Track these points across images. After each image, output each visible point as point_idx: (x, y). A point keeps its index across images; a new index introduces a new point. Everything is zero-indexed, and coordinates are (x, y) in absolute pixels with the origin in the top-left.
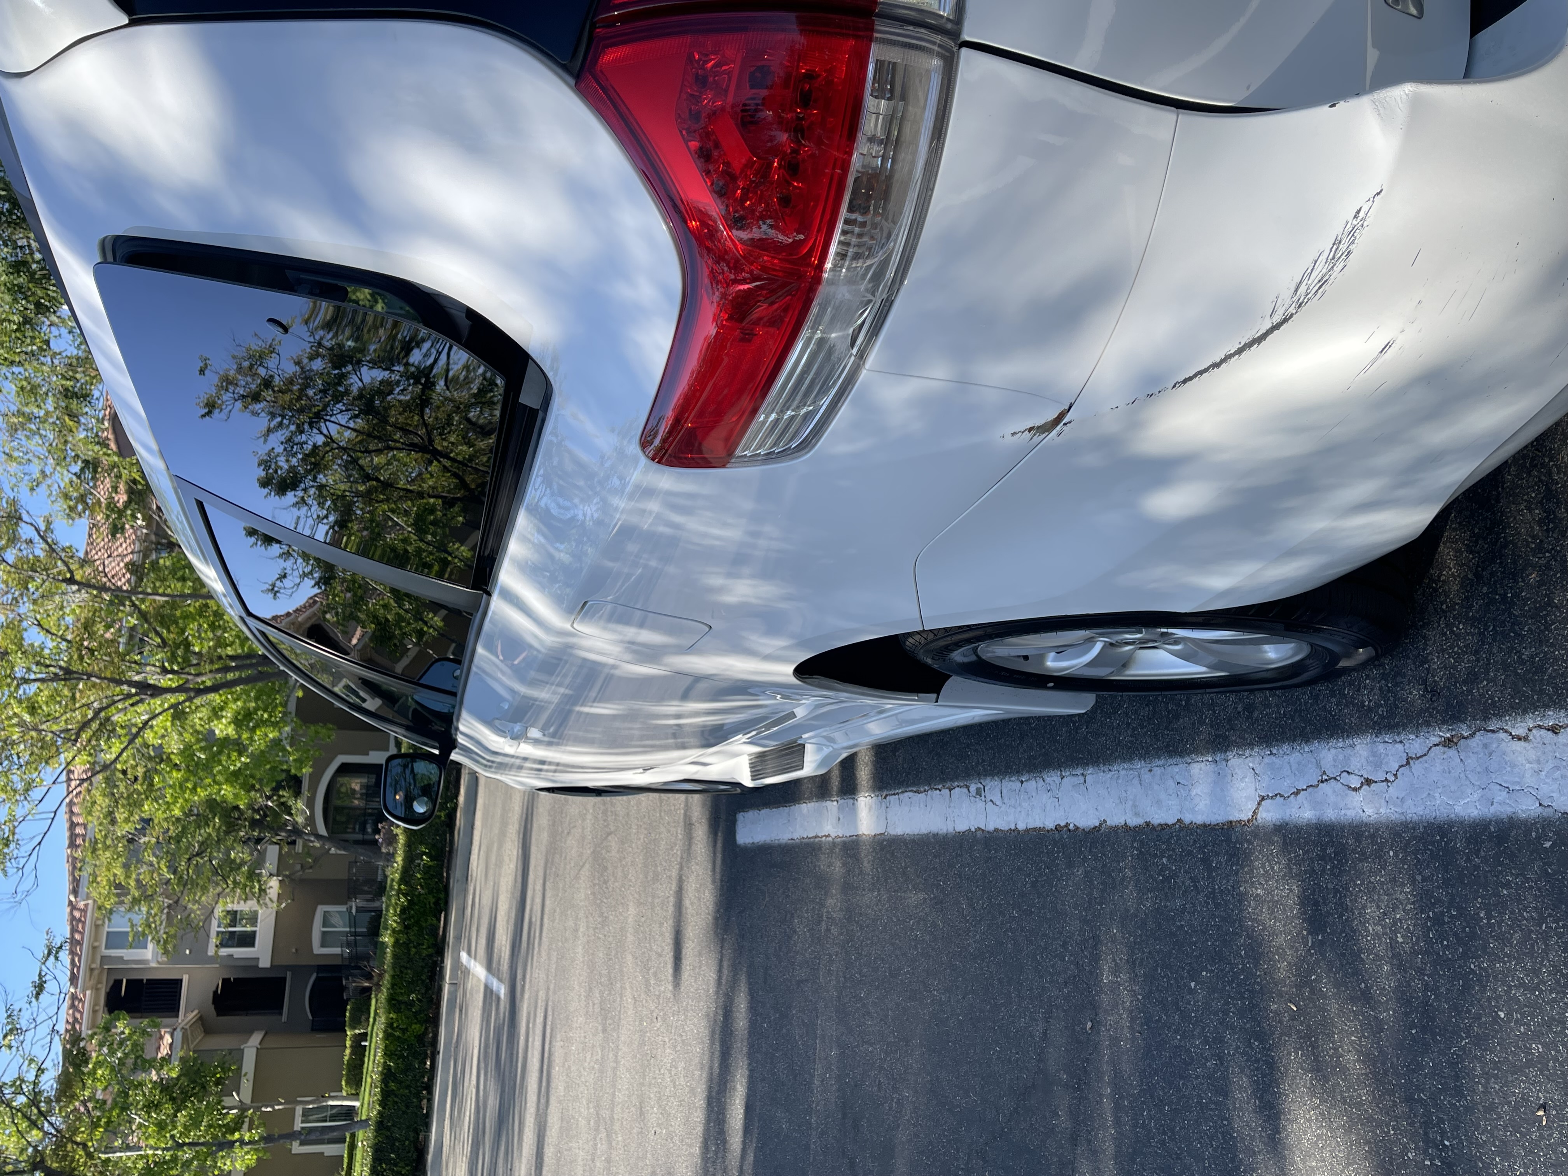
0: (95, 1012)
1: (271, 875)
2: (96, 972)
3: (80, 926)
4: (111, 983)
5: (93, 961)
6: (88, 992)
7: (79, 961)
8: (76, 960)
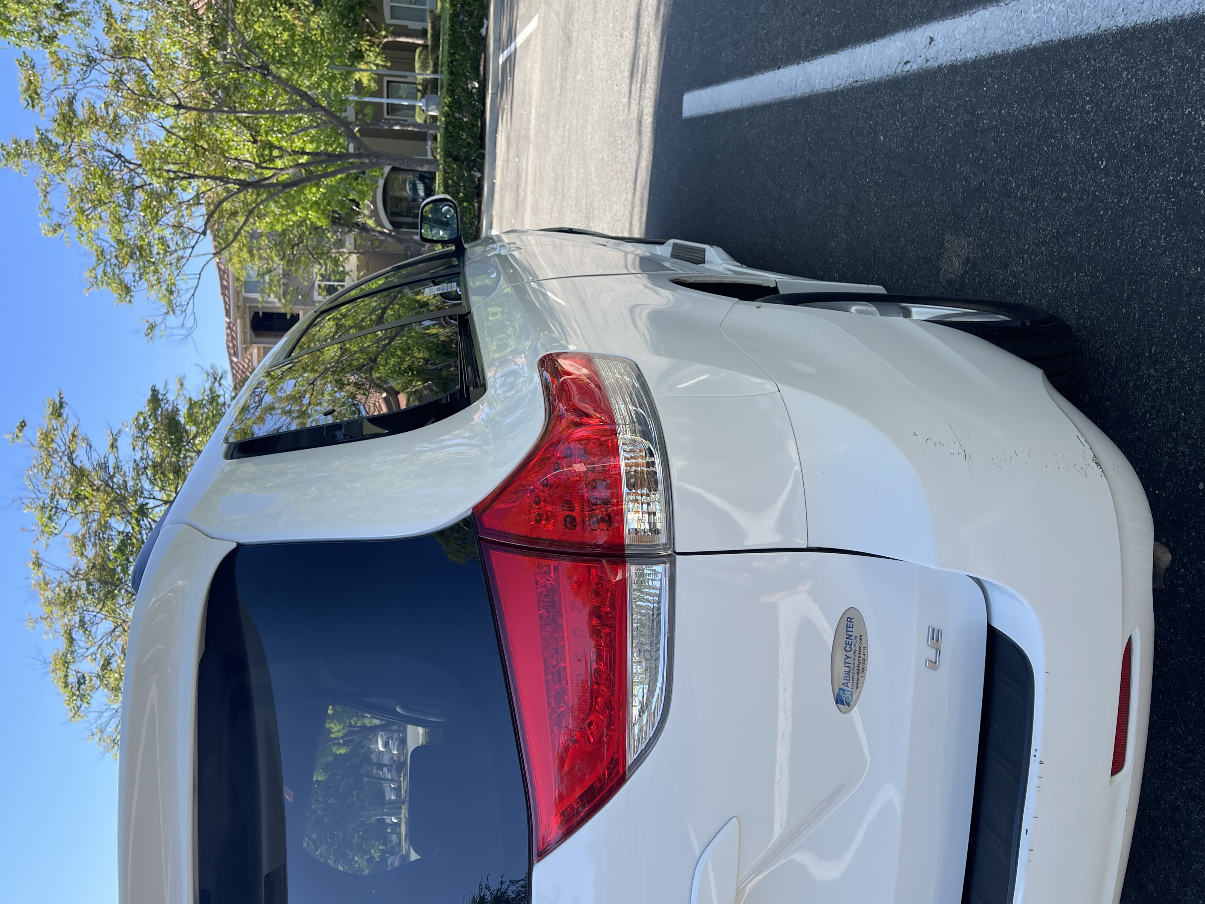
0: (244, 333)
1: (350, 253)
2: (241, 308)
3: (226, 276)
4: (252, 314)
5: (238, 301)
6: (238, 321)
7: (229, 300)
8: (227, 300)
